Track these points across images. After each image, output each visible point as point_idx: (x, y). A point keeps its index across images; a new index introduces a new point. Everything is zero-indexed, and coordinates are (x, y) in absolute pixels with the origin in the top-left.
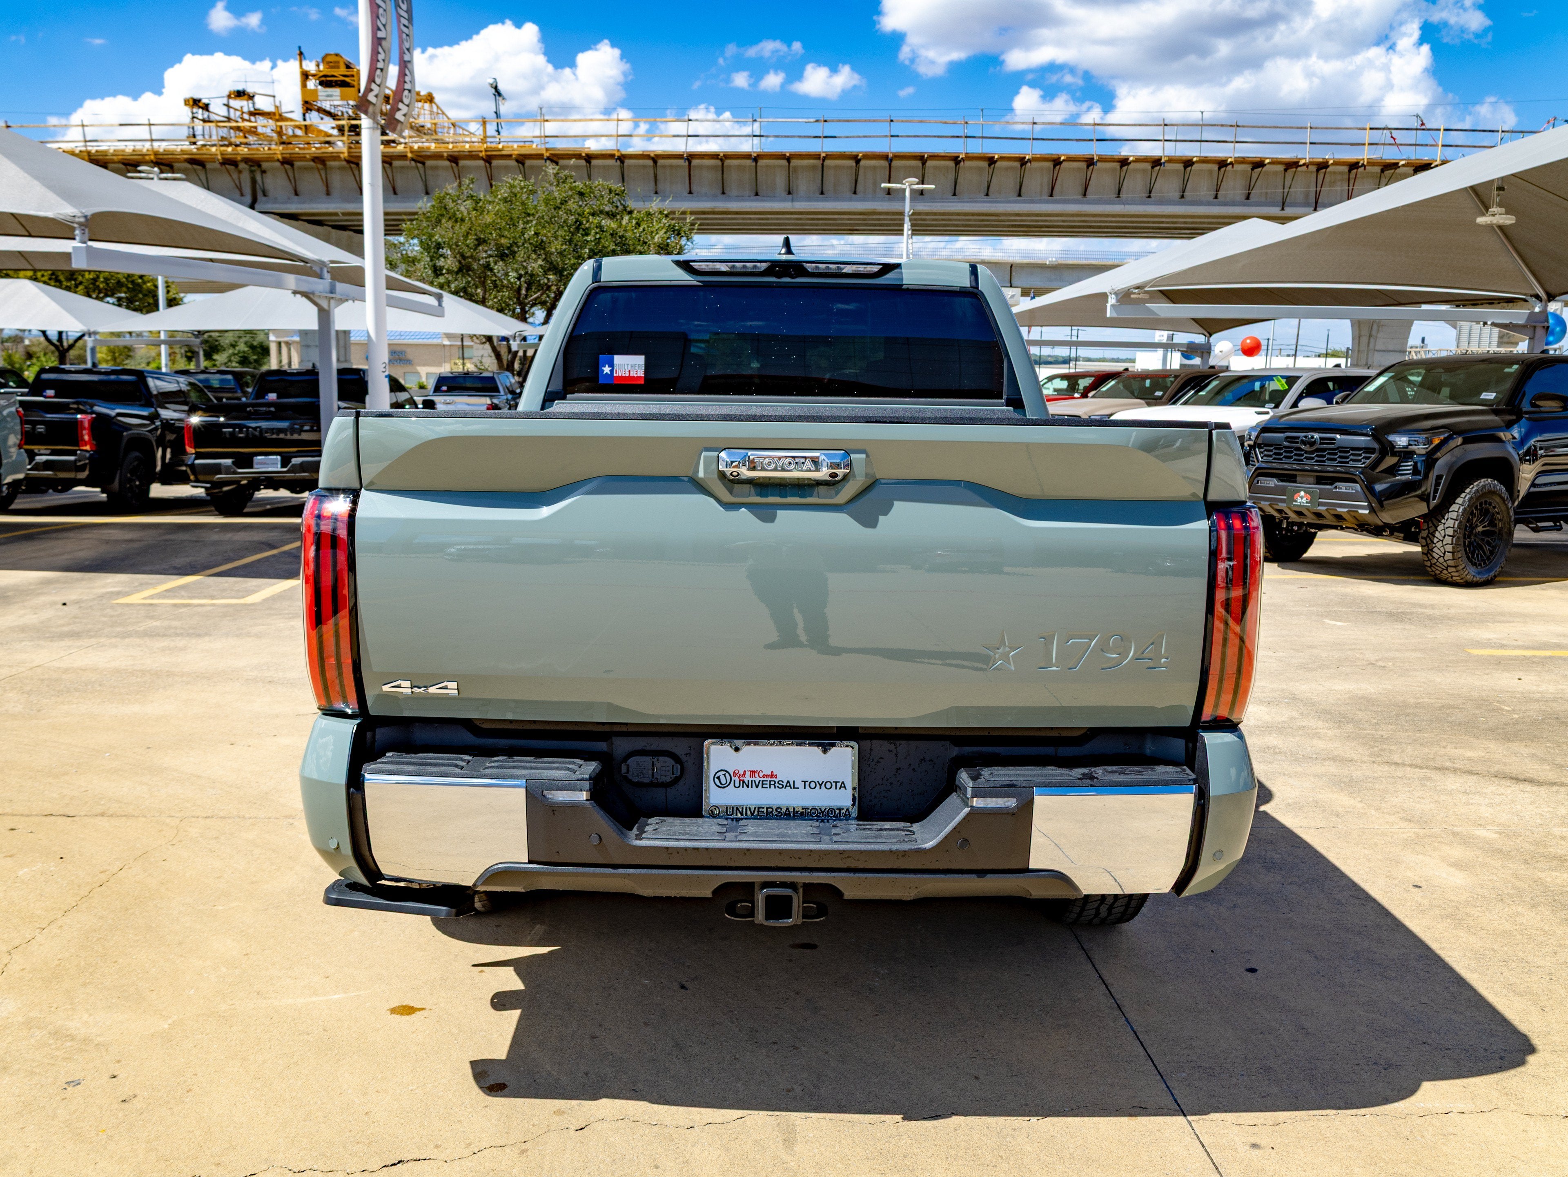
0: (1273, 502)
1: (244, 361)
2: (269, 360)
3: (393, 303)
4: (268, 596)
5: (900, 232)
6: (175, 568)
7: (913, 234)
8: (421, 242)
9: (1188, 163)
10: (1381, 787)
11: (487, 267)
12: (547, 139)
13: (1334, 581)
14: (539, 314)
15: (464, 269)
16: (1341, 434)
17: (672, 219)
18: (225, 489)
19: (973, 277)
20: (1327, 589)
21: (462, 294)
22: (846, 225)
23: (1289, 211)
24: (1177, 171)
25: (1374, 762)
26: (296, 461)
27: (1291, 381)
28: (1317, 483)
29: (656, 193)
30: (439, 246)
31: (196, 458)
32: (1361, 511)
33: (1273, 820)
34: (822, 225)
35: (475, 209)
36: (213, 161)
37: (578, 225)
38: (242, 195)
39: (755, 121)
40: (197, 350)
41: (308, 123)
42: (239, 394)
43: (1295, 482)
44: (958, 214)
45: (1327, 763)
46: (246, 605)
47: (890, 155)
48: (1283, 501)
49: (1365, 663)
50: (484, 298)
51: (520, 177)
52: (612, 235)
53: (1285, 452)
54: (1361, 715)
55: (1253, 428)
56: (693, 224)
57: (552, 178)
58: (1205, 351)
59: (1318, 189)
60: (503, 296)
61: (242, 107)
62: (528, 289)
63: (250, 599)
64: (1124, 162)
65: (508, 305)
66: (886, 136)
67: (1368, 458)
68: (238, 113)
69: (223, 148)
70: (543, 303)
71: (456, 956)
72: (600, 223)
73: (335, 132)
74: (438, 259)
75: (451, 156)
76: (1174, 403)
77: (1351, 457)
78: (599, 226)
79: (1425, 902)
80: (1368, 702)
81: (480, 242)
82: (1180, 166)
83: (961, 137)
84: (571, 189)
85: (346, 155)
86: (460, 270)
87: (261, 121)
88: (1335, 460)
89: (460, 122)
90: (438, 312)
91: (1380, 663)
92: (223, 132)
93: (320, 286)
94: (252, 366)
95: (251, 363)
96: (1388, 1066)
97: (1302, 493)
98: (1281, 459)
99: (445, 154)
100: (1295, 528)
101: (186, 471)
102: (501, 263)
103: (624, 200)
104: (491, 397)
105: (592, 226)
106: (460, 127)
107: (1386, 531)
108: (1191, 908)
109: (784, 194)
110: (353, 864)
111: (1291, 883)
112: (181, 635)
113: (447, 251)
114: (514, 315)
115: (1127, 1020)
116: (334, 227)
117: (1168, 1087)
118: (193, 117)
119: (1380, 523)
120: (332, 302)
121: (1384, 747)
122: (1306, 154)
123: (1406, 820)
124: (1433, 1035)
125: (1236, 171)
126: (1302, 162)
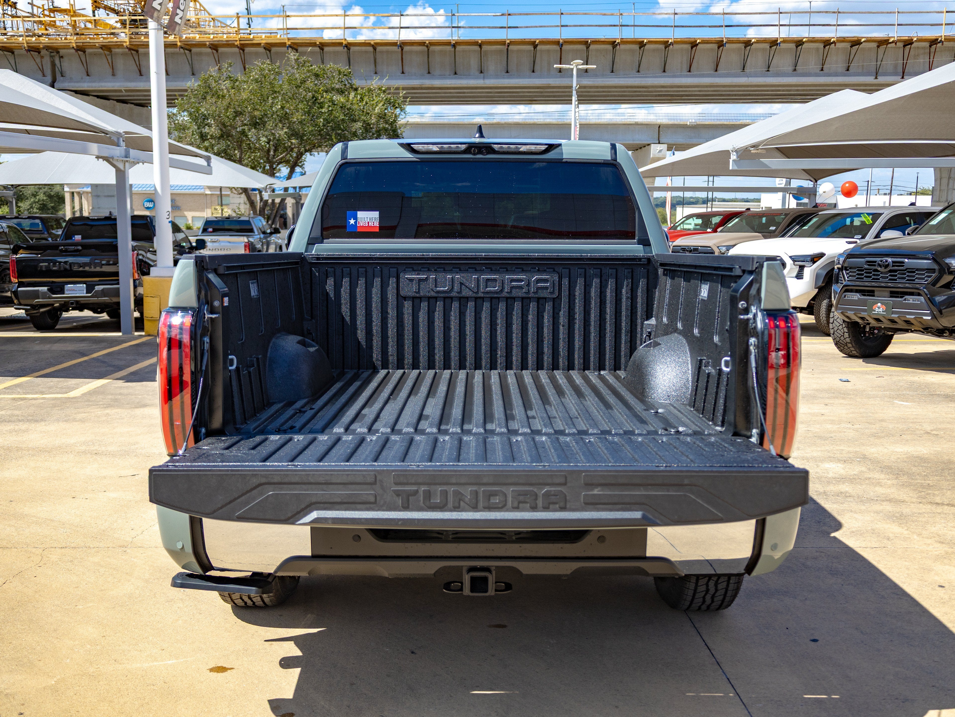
0: (856, 312)
1: (43, 208)
2: (65, 207)
3: (175, 164)
4: (86, 391)
5: (569, 102)
6: (9, 371)
7: (579, 103)
8: (190, 114)
9: (799, 43)
10: (924, 520)
11: (243, 133)
12: (289, 31)
13: (906, 372)
14: (285, 170)
15: (225, 135)
16: (909, 258)
17: (389, 94)
18: (42, 310)
19: (613, 151)
20: (899, 378)
21: (223, 155)
22: (527, 96)
23: (881, 79)
24: (790, 49)
25: (920, 503)
26: (98, 288)
27: (876, 216)
28: (891, 297)
29: (376, 73)
30: (205, 117)
31: (18, 287)
32: (925, 318)
33: (840, 542)
34: (507, 97)
35: (233, 88)
36: (20, 48)
37: (315, 99)
38: (44, 75)
39: (454, 15)
40: (11, 200)
41: (97, 17)
42: (46, 235)
43: (874, 296)
44: (615, 87)
45: (885, 503)
46: (69, 398)
47: (561, 41)
48: (865, 311)
49: (922, 432)
50: (240, 157)
51: (268, 62)
52: (341, 107)
53: (866, 272)
54: (914, 469)
55: (841, 255)
56: (405, 97)
57: (293, 62)
58: (812, 193)
59: (905, 62)
60: (255, 156)
61: (43, 5)
62: (275, 151)
63: (72, 394)
64: (748, 43)
65: (260, 163)
66: (558, 26)
67: (930, 277)
68: (40, 10)
69: (27, 38)
70: (287, 162)
71: (253, 635)
72: (332, 98)
73: (119, 25)
74: (204, 127)
75: (212, 44)
76: (783, 236)
77: (917, 276)
78: (332, 101)
79: (946, 597)
80: (921, 460)
81: (238, 114)
82: (793, 46)
83: (617, 26)
84: (309, 71)
85: (128, 43)
86: (222, 136)
87: (59, 17)
88: (904, 278)
89: (219, 17)
90: (208, 170)
91: (934, 432)
92: (28, 25)
93: (117, 151)
94: (50, 212)
95: (49, 209)
96: (906, 700)
97: (879, 304)
98: (863, 278)
99: (208, 43)
100: (876, 331)
101: (11, 297)
102: (253, 130)
103: (351, 80)
104: (248, 236)
105: (326, 101)
106: (218, 21)
107: (945, 333)
108: (774, 600)
109: (477, 73)
110: (193, 559)
111: (849, 584)
112: (23, 420)
113: (211, 121)
114: (264, 172)
115: (723, 672)
116: (118, 101)
117: (749, 712)
118: (4, 14)
119: (941, 327)
120: (127, 164)
121: (930, 492)
122: (894, 34)
123: (940, 542)
124: (940, 682)
125: (838, 48)
126: (891, 41)
